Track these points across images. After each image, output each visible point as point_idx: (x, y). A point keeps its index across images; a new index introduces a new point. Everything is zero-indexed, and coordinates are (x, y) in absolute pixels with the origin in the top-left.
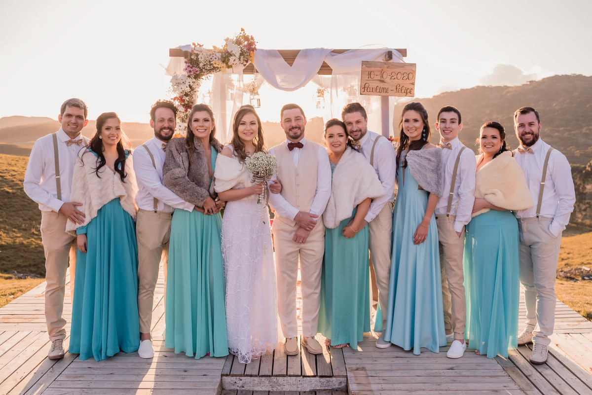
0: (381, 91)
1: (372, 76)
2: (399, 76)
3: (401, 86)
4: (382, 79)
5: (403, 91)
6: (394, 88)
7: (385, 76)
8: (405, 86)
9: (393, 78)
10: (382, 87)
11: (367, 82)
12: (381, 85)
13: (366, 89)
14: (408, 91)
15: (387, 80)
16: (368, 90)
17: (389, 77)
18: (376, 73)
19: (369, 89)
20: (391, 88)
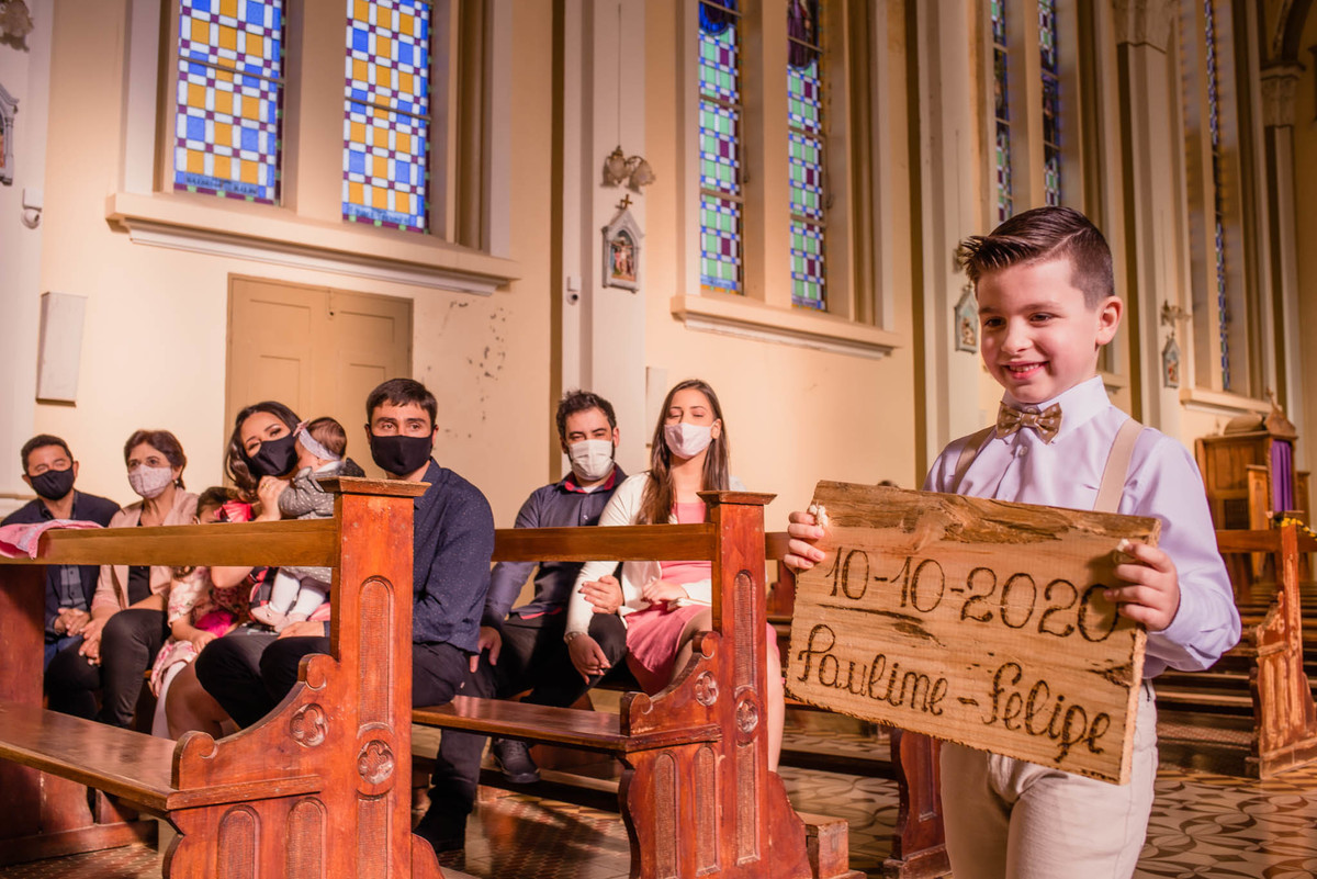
0: (896, 694)
1: (855, 584)
2: (1020, 599)
3: (1029, 680)
4: (910, 610)
5: (1040, 722)
6: (981, 689)
7: (927, 589)
8: (1057, 686)
9: (977, 609)
10: (907, 664)
11: (823, 616)
12: (906, 654)
13: (816, 660)
14: (1077, 727)
15: (941, 620)
16: (829, 676)
17: (949, 597)
18: (879, 565)
19: (830, 663)
20: (958, 685)
